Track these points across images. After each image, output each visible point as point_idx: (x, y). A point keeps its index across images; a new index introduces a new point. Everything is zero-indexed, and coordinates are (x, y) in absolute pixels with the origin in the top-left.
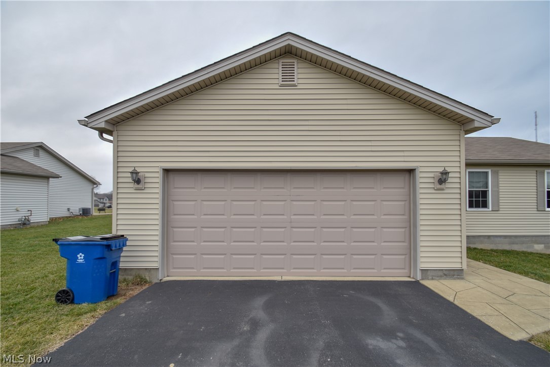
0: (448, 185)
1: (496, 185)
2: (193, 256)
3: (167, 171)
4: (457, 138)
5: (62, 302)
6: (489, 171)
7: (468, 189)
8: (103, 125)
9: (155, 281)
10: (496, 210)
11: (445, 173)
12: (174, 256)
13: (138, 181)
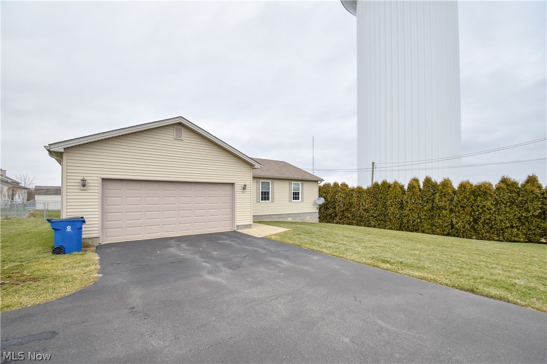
0: (246, 190)
1: (273, 189)
2: (120, 229)
3: (102, 179)
4: (250, 171)
5: (57, 253)
6: (270, 181)
7: (261, 191)
9: (97, 245)
10: (273, 201)
11: (245, 186)
12: (107, 230)
13: (84, 186)
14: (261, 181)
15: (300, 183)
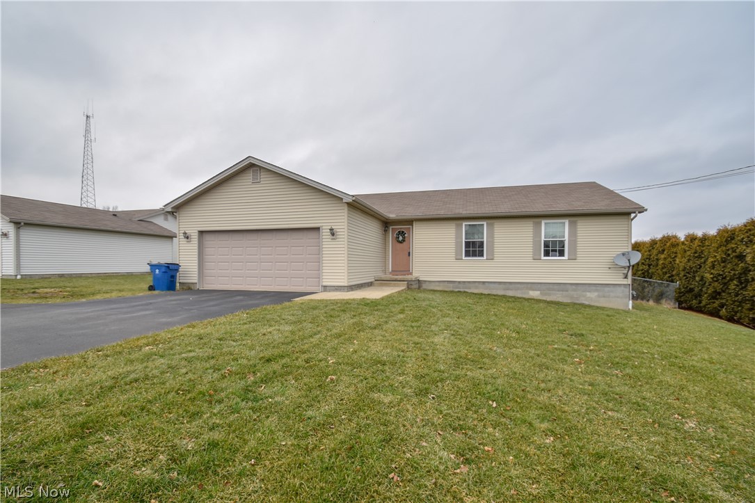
0: (338, 237)
1: (491, 236)
3: (201, 233)
6: (485, 223)
7: (464, 241)
8: (170, 210)
9: (196, 289)
10: (491, 258)
11: (332, 230)
12: (204, 277)
13: (186, 237)
14: (464, 224)
15: (567, 222)
